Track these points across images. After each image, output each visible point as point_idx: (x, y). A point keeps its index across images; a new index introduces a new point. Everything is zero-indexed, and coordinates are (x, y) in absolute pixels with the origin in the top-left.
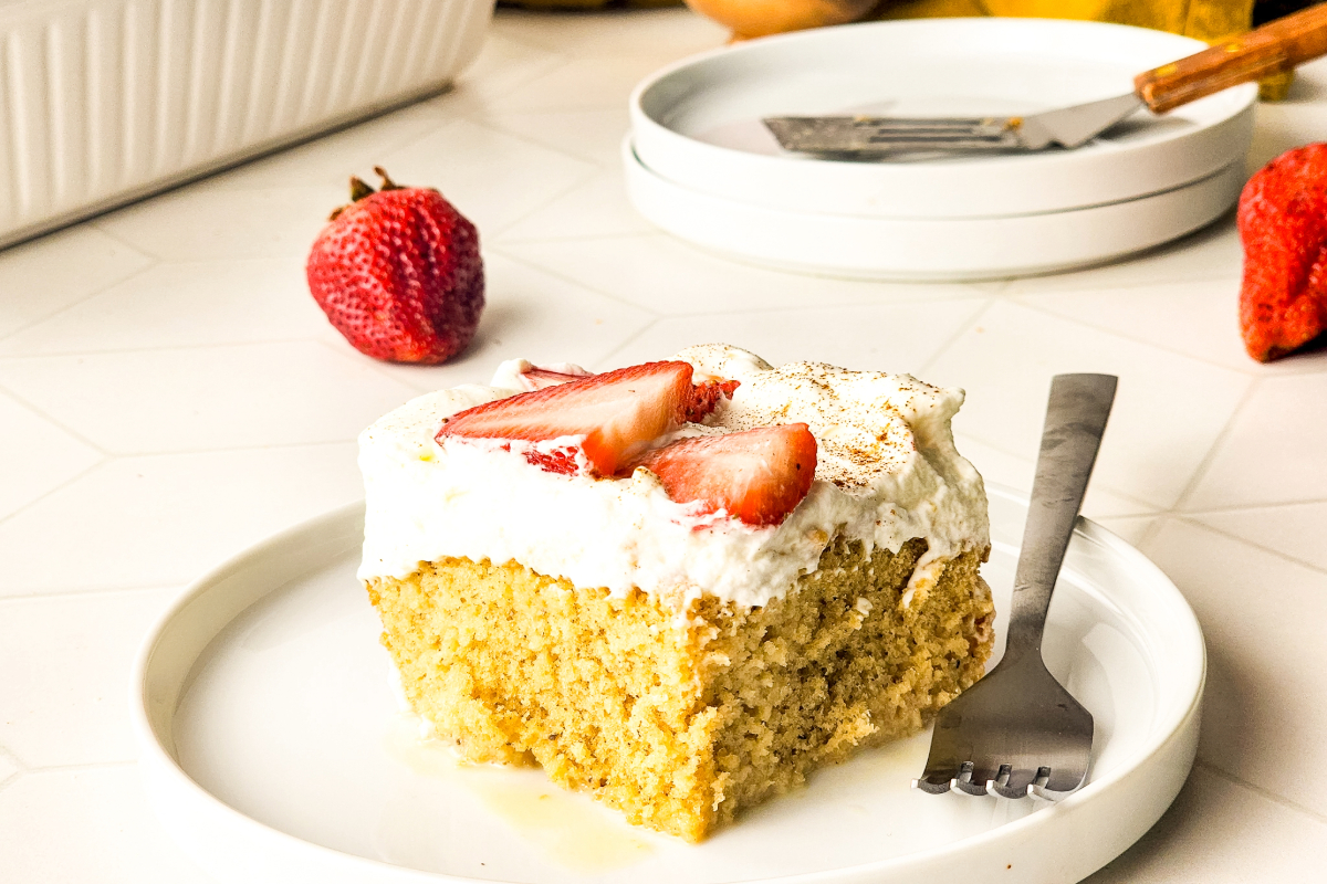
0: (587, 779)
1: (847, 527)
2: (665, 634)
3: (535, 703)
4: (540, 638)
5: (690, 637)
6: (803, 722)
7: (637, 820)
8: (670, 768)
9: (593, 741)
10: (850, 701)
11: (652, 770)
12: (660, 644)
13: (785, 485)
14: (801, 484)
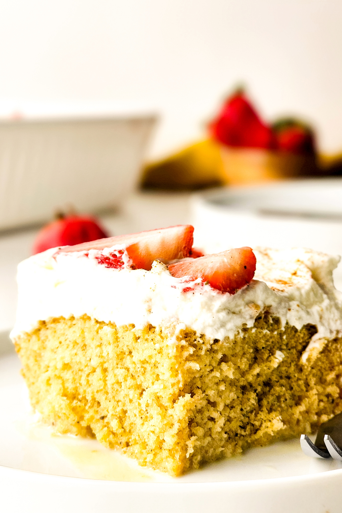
0: (119, 442)
1: (272, 308)
2: (163, 349)
3: (94, 399)
4: (98, 358)
5: (177, 350)
6: (243, 418)
7: (144, 464)
8: (163, 431)
9: (123, 419)
10: (270, 411)
11: (153, 432)
12: (160, 355)
13: (237, 275)
14: (246, 277)
